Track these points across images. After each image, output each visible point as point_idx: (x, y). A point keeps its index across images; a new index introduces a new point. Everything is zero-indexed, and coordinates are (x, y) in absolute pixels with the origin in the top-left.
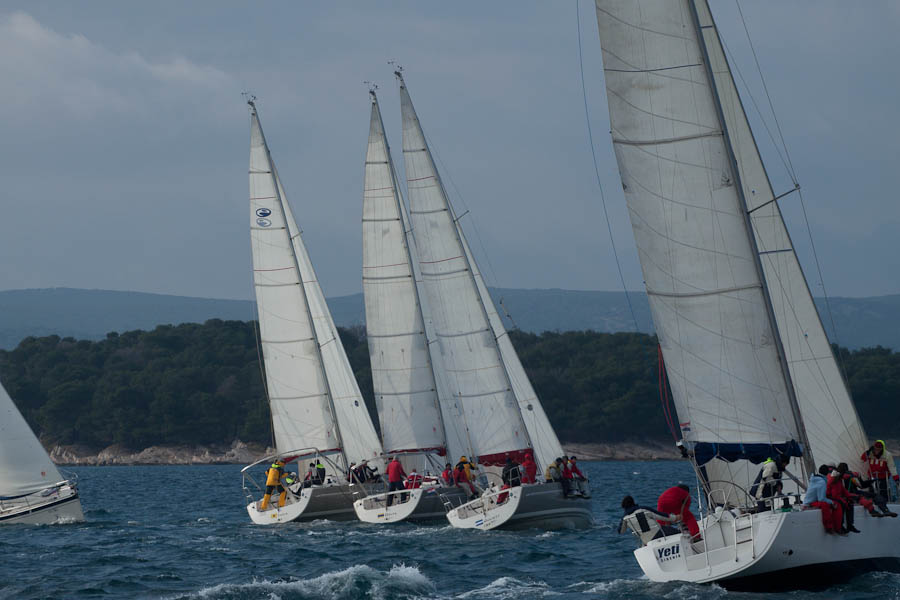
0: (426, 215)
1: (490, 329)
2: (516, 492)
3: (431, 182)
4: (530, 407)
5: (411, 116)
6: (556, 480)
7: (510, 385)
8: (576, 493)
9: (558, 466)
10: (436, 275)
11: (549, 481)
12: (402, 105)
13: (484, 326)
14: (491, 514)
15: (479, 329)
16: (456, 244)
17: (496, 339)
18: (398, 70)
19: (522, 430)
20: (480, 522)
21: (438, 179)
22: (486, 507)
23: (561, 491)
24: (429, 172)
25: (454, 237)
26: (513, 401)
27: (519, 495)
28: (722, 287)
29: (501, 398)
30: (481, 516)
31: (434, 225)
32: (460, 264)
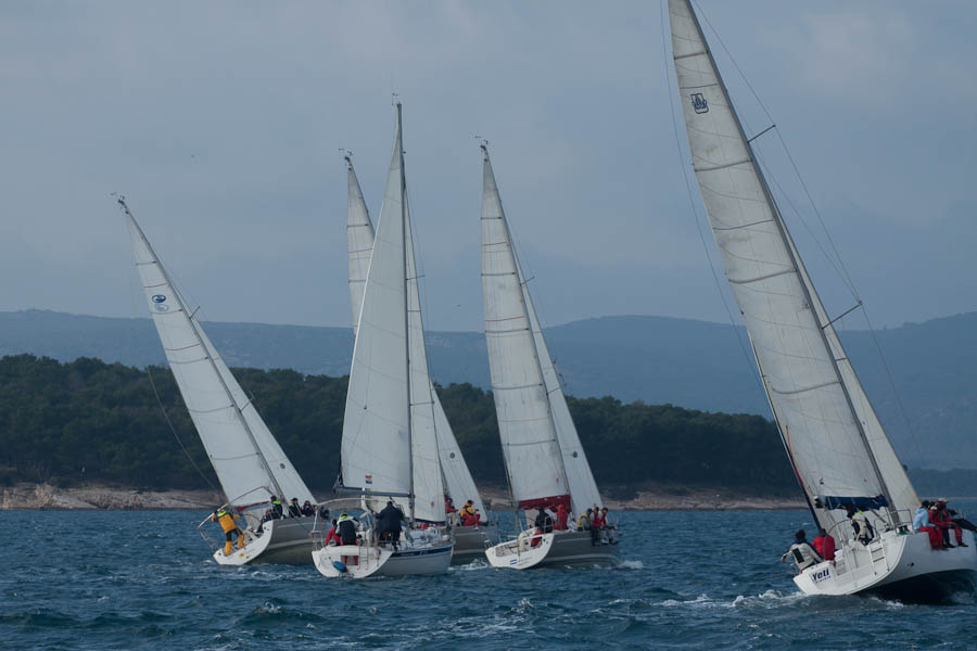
0: (495, 277)
1: (543, 384)
2: (549, 538)
3: (504, 247)
4: (575, 455)
5: (491, 186)
6: (586, 529)
7: (556, 436)
8: (603, 541)
9: (589, 515)
10: (498, 332)
11: (580, 529)
12: (485, 176)
13: (538, 381)
14: (524, 555)
15: (532, 383)
16: (520, 305)
17: (547, 394)
18: (484, 144)
19: (563, 477)
20: (513, 562)
21: (510, 244)
22: (521, 548)
23: (590, 538)
24: (503, 238)
25: (519, 298)
26: (557, 451)
27: (550, 541)
28: (817, 383)
29: (546, 447)
30: (515, 556)
31: (502, 287)
32: (522, 324)
